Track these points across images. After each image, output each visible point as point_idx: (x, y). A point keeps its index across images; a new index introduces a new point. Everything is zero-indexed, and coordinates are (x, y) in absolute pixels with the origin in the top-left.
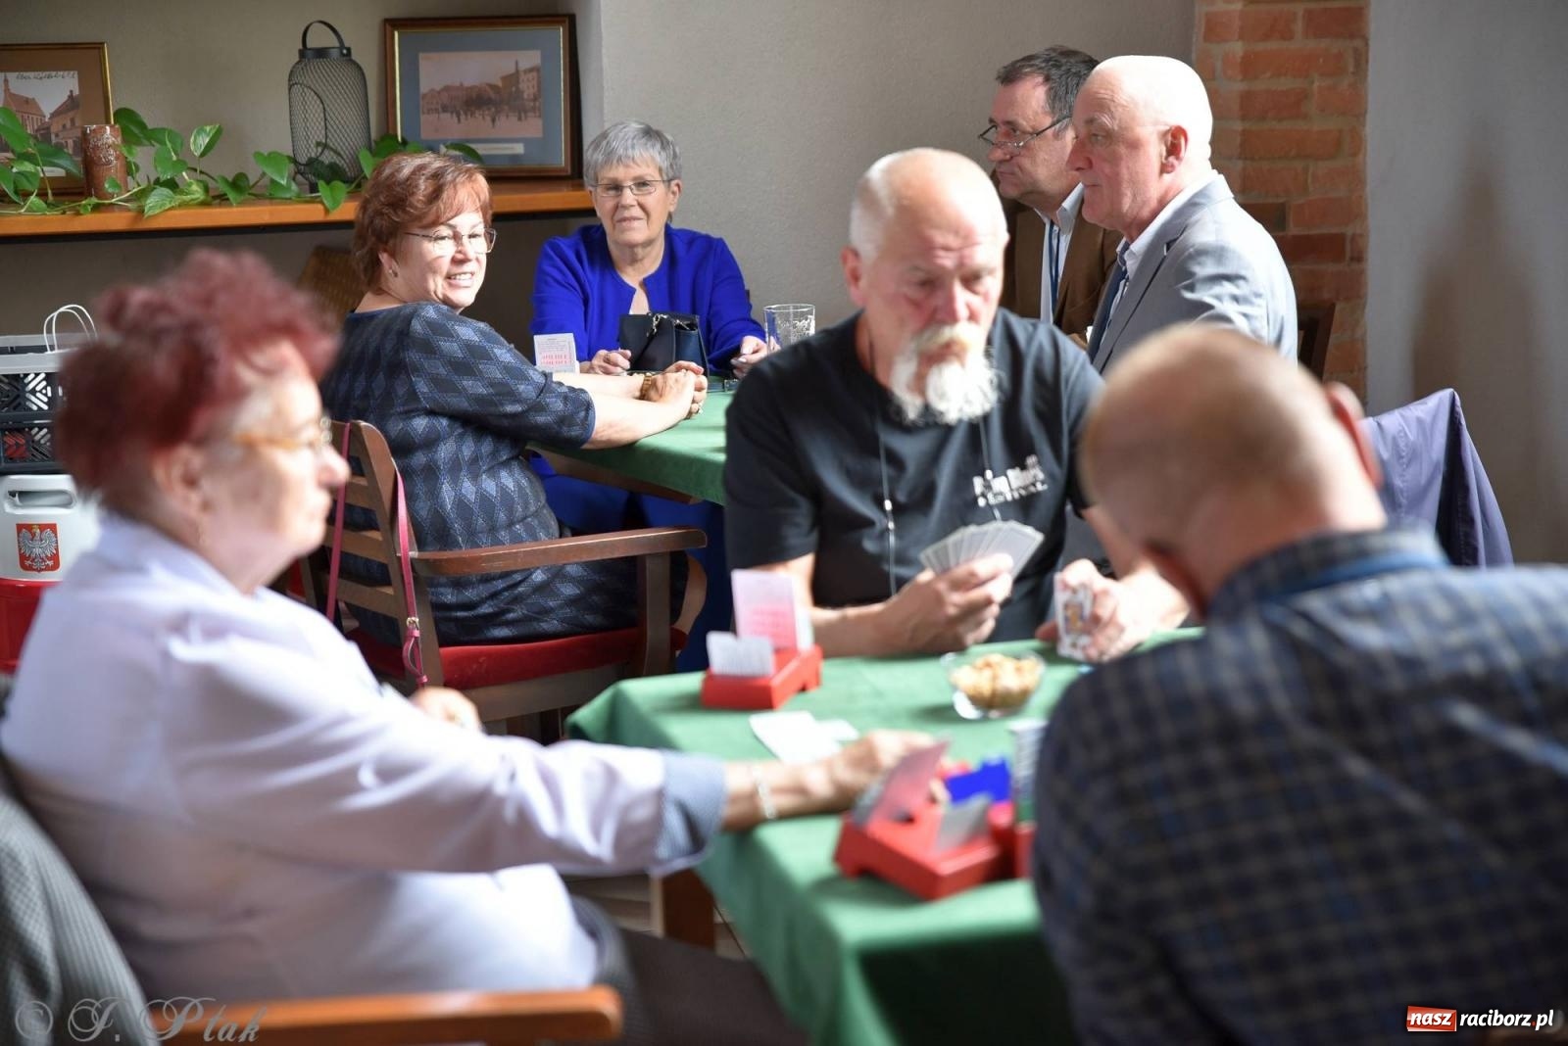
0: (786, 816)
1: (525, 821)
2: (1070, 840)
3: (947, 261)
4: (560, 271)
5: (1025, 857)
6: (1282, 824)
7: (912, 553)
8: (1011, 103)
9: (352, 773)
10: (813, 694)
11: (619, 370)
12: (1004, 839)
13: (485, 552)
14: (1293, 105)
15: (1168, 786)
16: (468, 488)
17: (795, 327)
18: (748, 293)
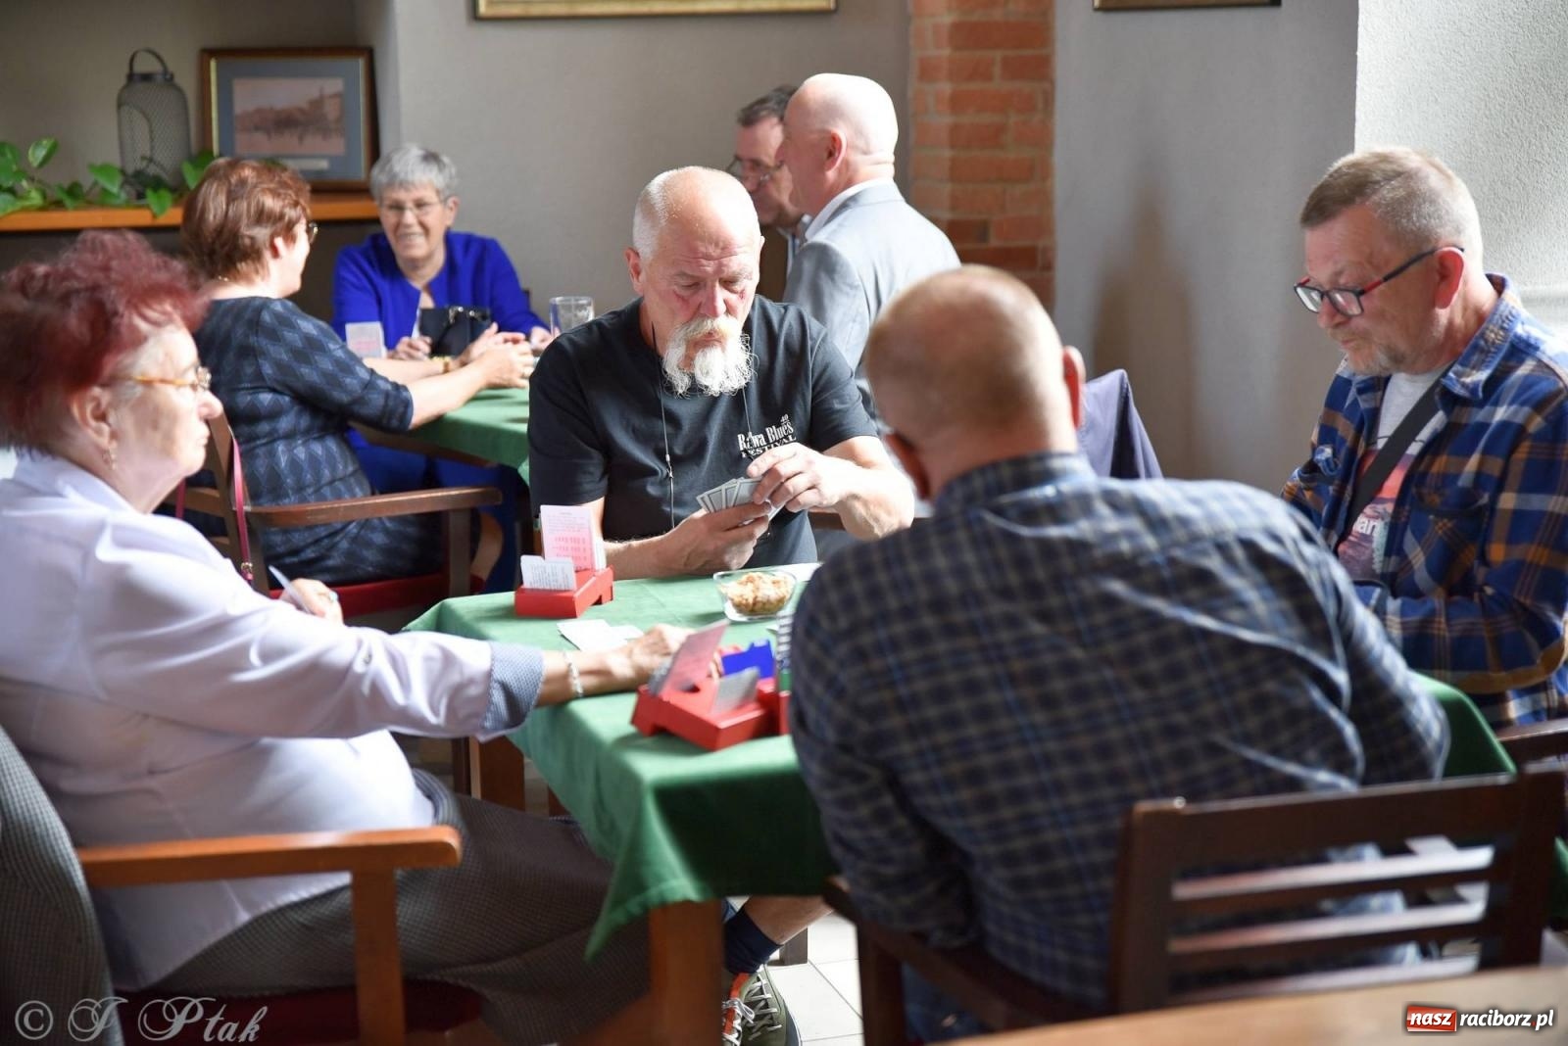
0: (590, 694)
1: (377, 692)
2: (818, 688)
3: (710, 267)
4: (356, 276)
5: (786, 714)
6: (981, 672)
7: (687, 497)
8: (754, 143)
9: (243, 650)
10: (606, 605)
11: (420, 354)
12: (768, 703)
13: (311, 506)
14: (993, 137)
15: (894, 645)
16: (301, 452)
17: (576, 316)
18: (527, 293)
